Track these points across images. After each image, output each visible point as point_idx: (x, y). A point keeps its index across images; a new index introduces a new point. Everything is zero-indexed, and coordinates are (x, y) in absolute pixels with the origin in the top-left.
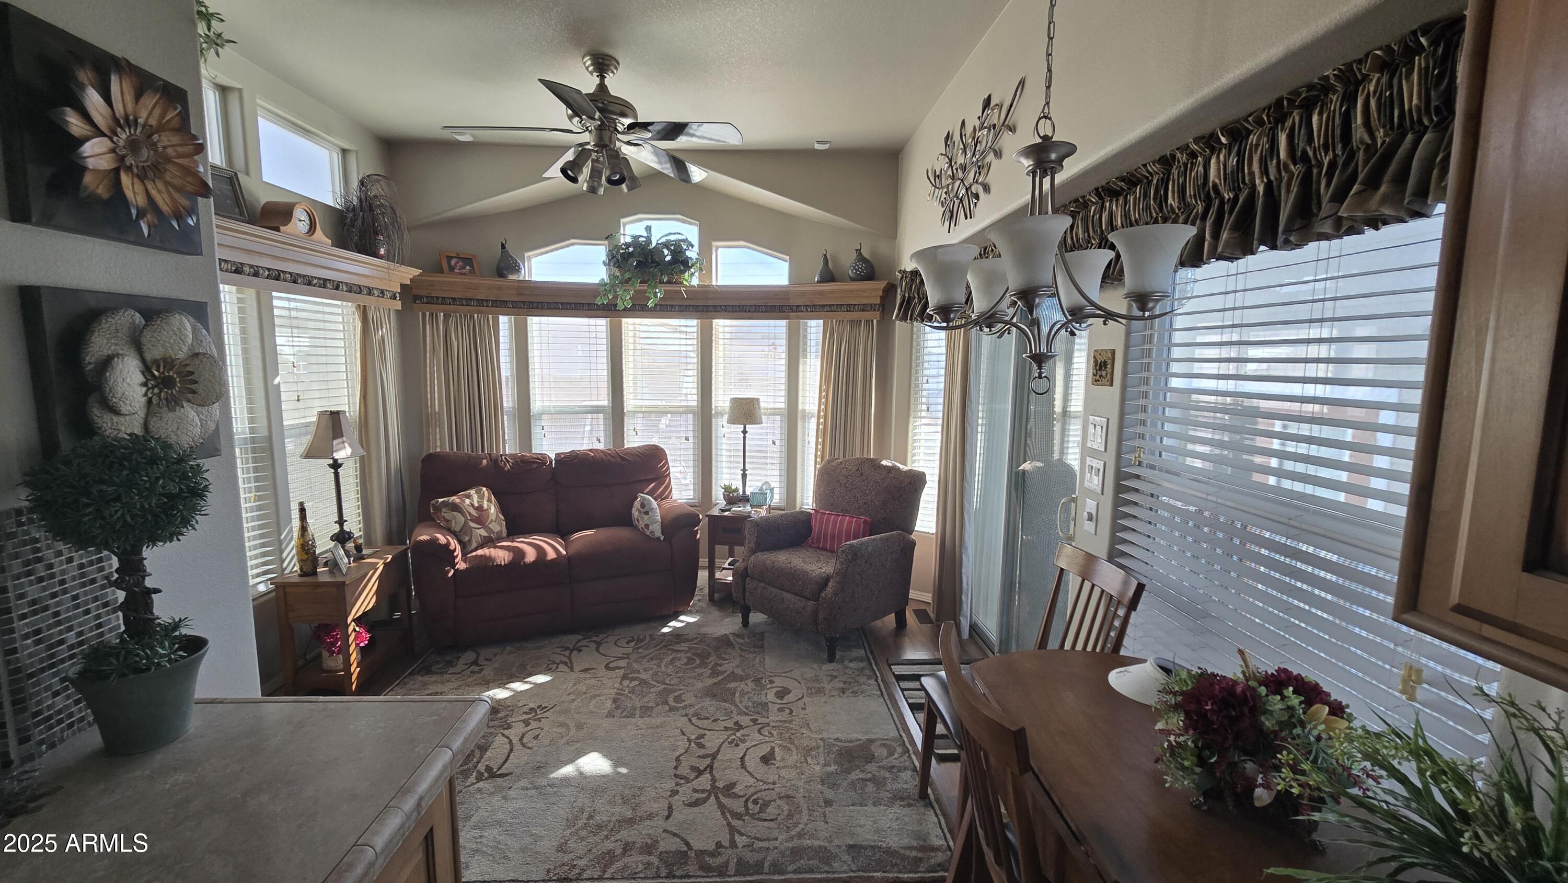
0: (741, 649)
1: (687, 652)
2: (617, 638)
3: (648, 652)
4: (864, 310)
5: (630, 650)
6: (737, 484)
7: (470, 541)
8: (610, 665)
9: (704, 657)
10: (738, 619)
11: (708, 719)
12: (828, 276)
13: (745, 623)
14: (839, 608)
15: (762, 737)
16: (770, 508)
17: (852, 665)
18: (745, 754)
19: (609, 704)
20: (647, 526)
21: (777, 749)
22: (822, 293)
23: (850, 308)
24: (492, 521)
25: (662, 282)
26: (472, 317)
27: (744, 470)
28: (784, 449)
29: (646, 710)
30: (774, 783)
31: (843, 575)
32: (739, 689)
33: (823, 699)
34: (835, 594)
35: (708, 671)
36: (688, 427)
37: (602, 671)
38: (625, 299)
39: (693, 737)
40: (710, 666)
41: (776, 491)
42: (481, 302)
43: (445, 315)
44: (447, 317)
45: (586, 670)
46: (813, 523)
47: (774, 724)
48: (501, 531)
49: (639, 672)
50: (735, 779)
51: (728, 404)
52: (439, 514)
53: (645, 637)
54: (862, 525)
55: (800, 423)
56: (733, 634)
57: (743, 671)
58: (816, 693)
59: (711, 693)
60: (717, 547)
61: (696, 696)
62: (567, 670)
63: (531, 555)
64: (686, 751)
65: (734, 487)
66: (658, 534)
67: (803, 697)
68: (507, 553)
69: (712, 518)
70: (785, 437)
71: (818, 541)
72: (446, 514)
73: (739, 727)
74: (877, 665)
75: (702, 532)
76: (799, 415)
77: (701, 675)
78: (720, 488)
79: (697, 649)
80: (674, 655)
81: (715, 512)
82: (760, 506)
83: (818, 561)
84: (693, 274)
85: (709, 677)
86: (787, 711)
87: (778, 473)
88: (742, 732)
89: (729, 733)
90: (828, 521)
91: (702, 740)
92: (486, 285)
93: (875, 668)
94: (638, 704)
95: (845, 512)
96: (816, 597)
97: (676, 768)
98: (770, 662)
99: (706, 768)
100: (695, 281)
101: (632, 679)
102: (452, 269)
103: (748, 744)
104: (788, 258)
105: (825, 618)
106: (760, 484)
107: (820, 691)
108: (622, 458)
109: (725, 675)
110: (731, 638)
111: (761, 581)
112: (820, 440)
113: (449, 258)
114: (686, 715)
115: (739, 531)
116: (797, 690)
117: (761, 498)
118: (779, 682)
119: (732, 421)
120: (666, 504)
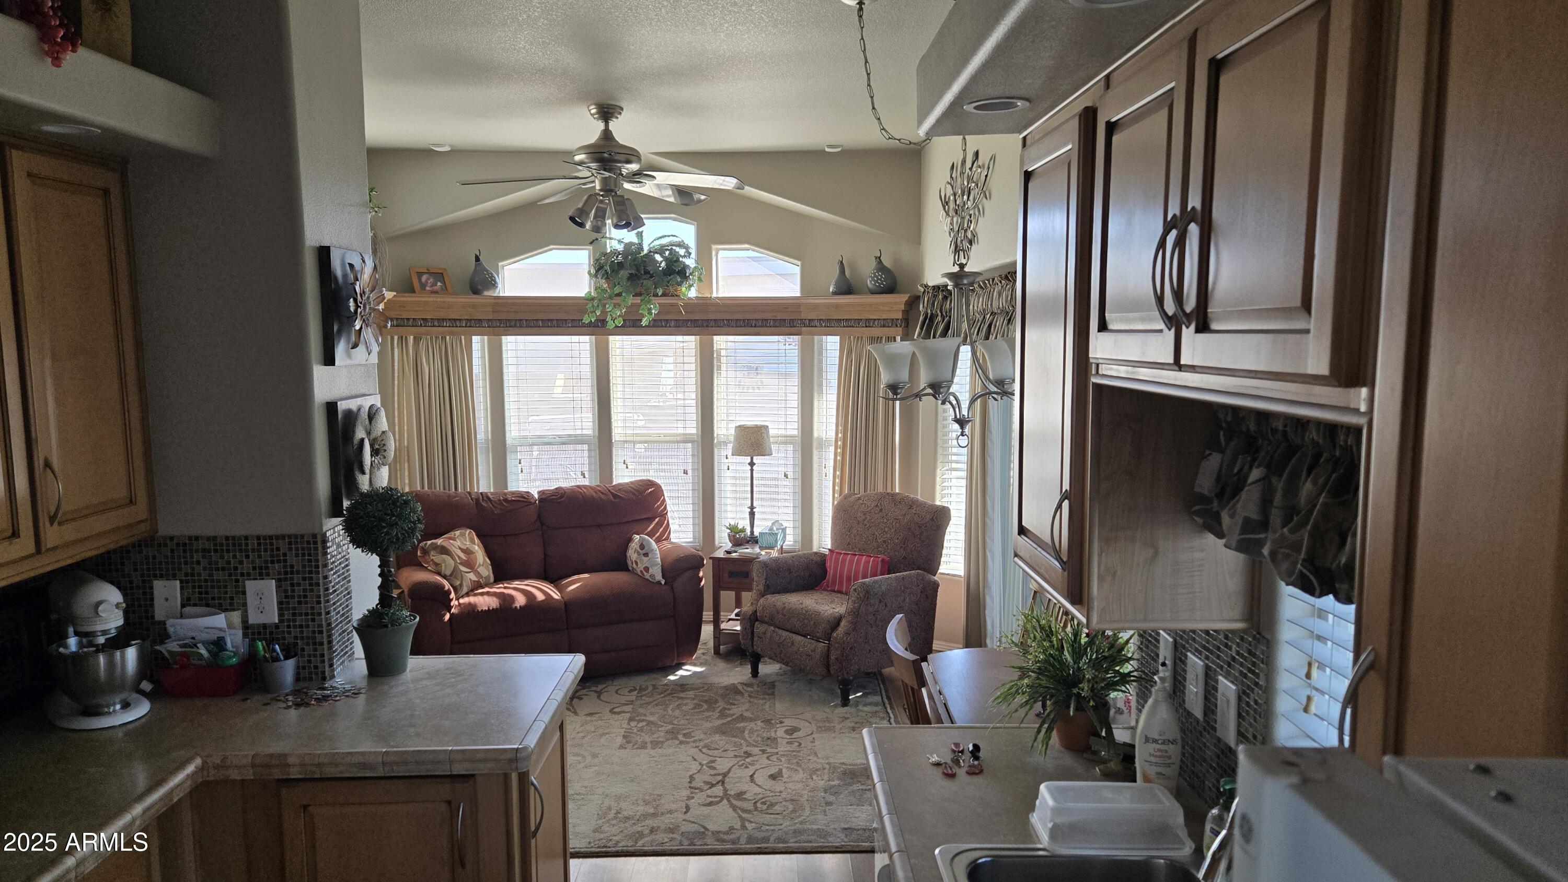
0: (750, 696)
1: (693, 699)
2: (617, 688)
3: (651, 699)
4: (884, 326)
5: (634, 698)
6: (744, 523)
7: (461, 585)
8: (615, 710)
9: (711, 703)
10: (748, 669)
11: (718, 749)
12: (846, 288)
13: (755, 673)
14: (851, 648)
15: (770, 762)
16: (782, 550)
17: (866, 709)
18: (754, 773)
19: (620, 740)
20: (647, 569)
21: (784, 771)
22: (837, 306)
23: (868, 323)
24: (480, 565)
25: (656, 295)
26: (444, 338)
27: (752, 507)
28: (798, 483)
29: (656, 744)
30: (781, 792)
31: (855, 614)
32: (749, 728)
33: (833, 735)
34: (847, 634)
35: (716, 714)
36: (686, 457)
37: (609, 715)
38: (616, 316)
39: (705, 762)
40: (718, 710)
41: (789, 531)
42: (454, 322)
43: (415, 338)
44: (417, 340)
45: (591, 714)
46: (828, 565)
47: (783, 753)
48: (489, 576)
49: (645, 715)
50: (744, 789)
51: (732, 432)
52: (427, 557)
53: (647, 687)
54: (880, 564)
55: (815, 452)
56: (742, 684)
57: (753, 714)
58: (826, 730)
59: (721, 731)
60: (722, 592)
61: (705, 733)
62: (572, 714)
63: (520, 600)
64: (699, 772)
65: (740, 527)
66: (659, 577)
67: (812, 734)
68: (495, 599)
69: (717, 561)
70: (799, 469)
71: (834, 584)
72: (435, 557)
73: (748, 754)
74: (892, 708)
75: (706, 577)
76: (815, 444)
77: (710, 717)
78: (724, 528)
79: (705, 696)
80: (680, 702)
81: (720, 554)
82: (772, 548)
83: (833, 602)
84: (691, 286)
85: (718, 718)
86: (796, 744)
87: (790, 511)
88: (751, 758)
89: (738, 759)
90: (843, 561)
91: (713, 764)
92: (461, 303)
93: (889, 711)
94: (648, 739)
95: (862, 552)
96: (828, 636)
97: (690, 782)
98: (780, 706)
99: (718, 783)
100: (693, 293)
101: (639, 721)
102: (423, 286)
103: (757, 766)
104: (799, 263)
105: (836, 659)
106: (769, 524)
107: (829, 729)
108: (615, 496)
109: (734, 717)
110: (740, 687)
111: (770, 625)
112: (838, 473)
113: (420, 274)
114: (697, 747)
115: (746, 575)
116: (806, 728)
117: (771, 539)
118: (789, 722)
119: (737, 452)
120: (666, 545)
